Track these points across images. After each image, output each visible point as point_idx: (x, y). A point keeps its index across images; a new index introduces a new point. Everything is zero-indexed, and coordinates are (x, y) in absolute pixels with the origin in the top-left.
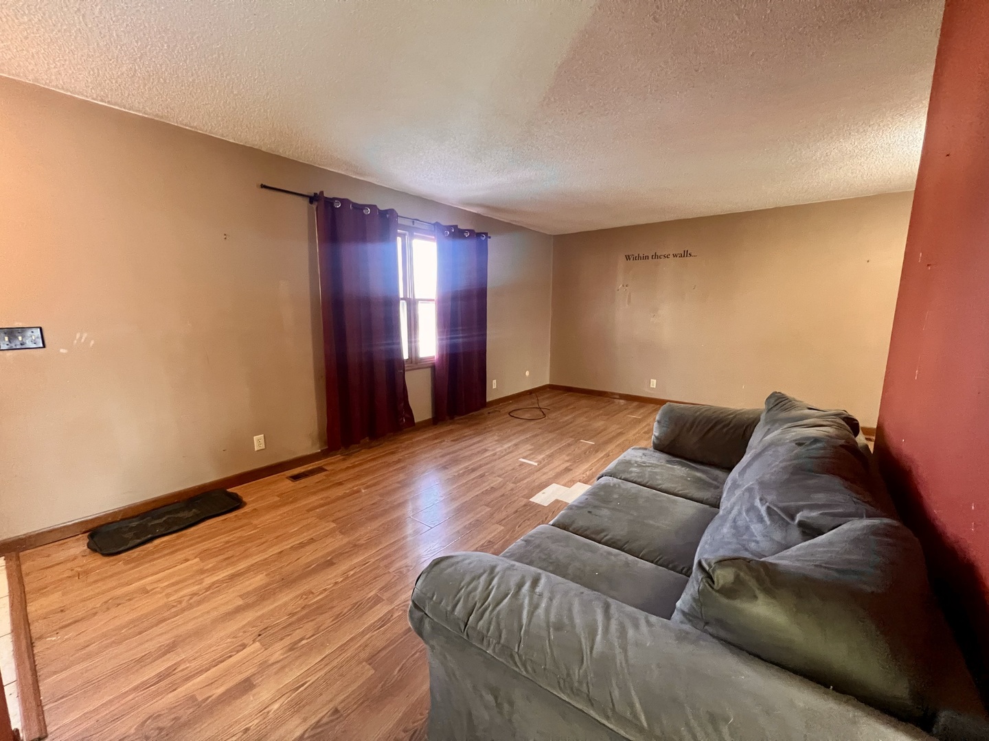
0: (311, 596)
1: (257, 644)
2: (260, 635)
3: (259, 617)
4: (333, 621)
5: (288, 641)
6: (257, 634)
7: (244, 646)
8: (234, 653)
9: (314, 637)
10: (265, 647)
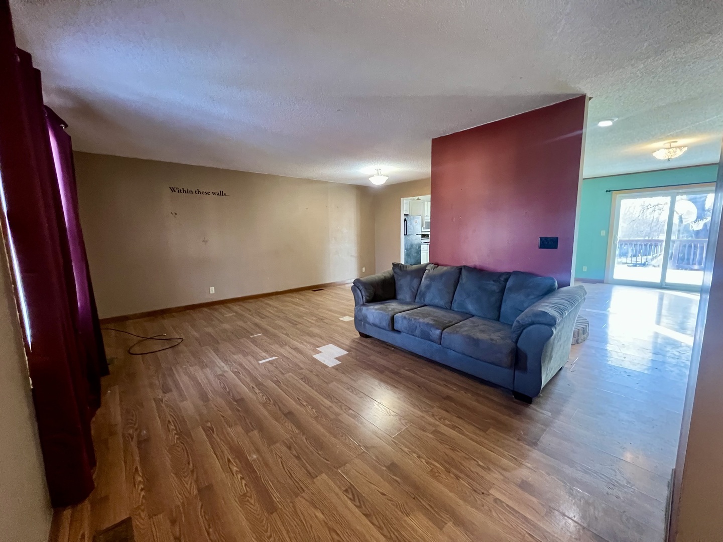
0: (435, 470)
1: (492, 491)
2: (483, 493)
3: (465, 501)
4: (459, 452)
5: (482, 473)
6: (482, 496)
7: (496, 500)
8: (505, 505)
9: (475, 459)
10: (491, 485)
